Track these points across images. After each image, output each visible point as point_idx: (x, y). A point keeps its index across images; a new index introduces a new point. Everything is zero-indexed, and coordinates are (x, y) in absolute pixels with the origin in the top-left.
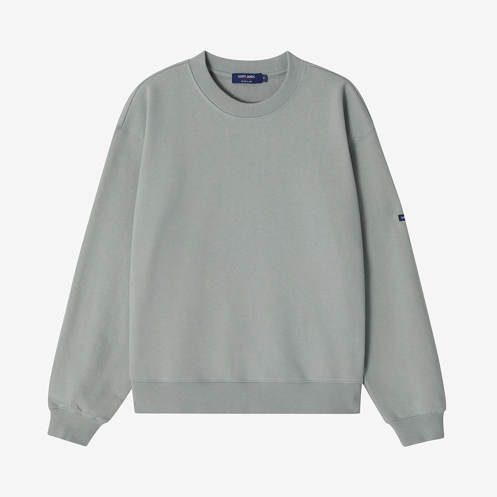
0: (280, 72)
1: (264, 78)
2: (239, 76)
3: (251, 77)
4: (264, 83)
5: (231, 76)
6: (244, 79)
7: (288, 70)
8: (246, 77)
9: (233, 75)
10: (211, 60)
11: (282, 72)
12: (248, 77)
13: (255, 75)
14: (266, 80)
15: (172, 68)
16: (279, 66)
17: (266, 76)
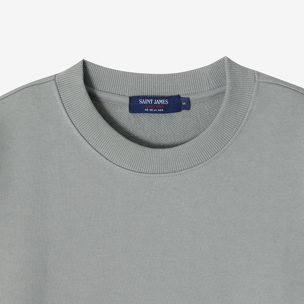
0: (213, 92)
1: (184, 104)
2: (141, 102)
3: (162, 102)
4: (184, 112)
5: (127, 101)
6: (149, 106)
7: (228, 89)
8: (154, 102)
9: (131, 98)
10: (93, 74)
11: (216, 91)
12: (157, 102)
13: (170, 98)
14: (188, 107)
15: (28, 89)
16: (211, 82)
17: (188, 101)
